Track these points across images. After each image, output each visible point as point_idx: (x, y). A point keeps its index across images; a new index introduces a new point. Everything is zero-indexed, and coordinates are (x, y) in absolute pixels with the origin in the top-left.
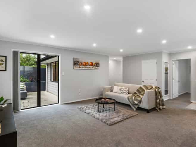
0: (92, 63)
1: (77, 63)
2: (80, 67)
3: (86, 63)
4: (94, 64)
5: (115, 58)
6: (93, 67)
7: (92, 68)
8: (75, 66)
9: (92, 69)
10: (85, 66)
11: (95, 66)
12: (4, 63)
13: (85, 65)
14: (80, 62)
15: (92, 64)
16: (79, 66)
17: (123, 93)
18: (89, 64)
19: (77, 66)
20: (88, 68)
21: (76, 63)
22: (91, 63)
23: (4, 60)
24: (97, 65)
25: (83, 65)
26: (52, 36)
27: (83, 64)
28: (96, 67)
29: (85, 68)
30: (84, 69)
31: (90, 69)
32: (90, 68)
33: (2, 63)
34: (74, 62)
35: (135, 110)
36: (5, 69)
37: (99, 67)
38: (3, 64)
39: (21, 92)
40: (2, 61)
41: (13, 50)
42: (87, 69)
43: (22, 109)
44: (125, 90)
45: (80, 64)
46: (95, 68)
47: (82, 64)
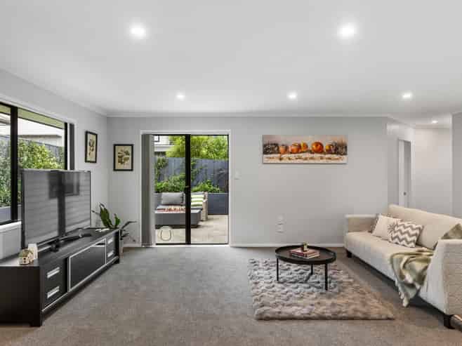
0: (321, 144)
1: (273, 149)
2: (281, 159)
3: (300, 147)
4: (326, 147)
5: (434, 122)
6: (323, 155)
7: (322, 158)
8: (269, 156)
9: (321, 161)
10: (297, 155)
11: (329, 152)
12: (130, 157)
13: (297, 152)
14: (280, 144)
15: (319, 149)
16: (279, 155)
17: (396, 240)
18: (310, 148)
19: (272, 156)
20: (306, 159)
21: (270, 148)
22: (317, 146)
23: (130, 152)
24: (339, 149)
25: (291, 153)
26: (180, 96)
27: (290, 150)
28: (335, 156)
29: (298, 161)
30: (292, 161)
31: (312, 161)
32: (312, 158)
33: (128, 156)
34: (264, 146)
35: (405, 303)
36: (130, 168)
37: (345, 154)
38: (128, 159)
39: (156, 212)
40: (127, 153)
41: (142, 132)
42: (301, 161)
43: (157, 244)
44: (404, 231)
45: (281, 149)
46: (330, 159)
47: (287, 148)
